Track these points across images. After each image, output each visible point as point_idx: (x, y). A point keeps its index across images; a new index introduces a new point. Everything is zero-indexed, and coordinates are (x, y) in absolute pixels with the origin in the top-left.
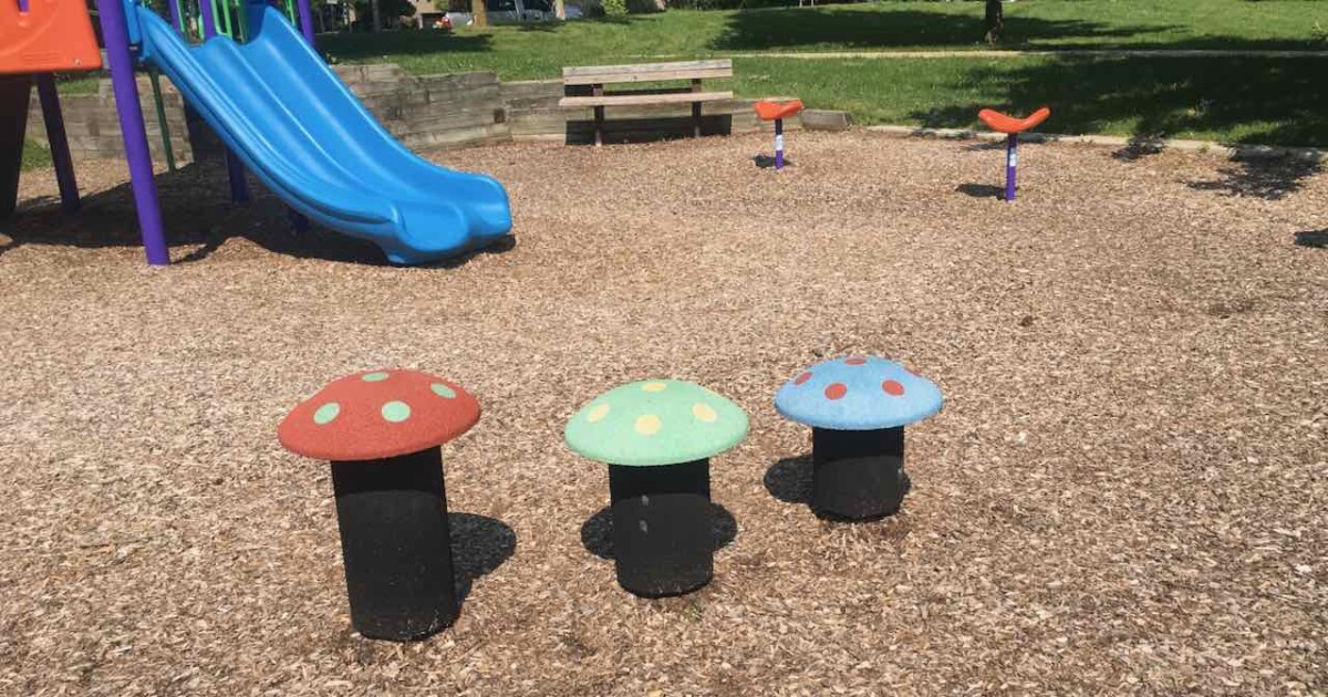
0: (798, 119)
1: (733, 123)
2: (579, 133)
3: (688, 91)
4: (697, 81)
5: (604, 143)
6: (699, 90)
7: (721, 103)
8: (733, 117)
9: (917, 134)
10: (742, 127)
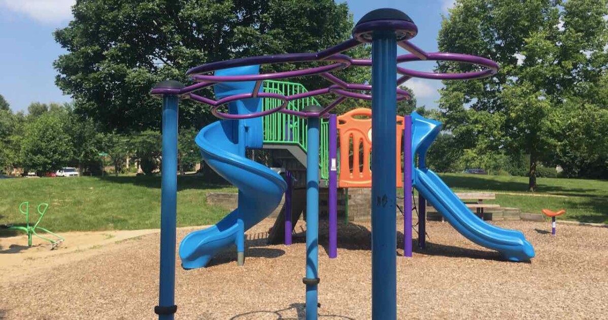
0: (519, 217)
1: (493, 217)
2: (432, 217)
3: (476, 203)
4: (480, 200)
5: (445, 221)
6: (482, 204)
7: (490, 209)
8: (493, 214)
9: (580, 225)
10: (496, 218)
